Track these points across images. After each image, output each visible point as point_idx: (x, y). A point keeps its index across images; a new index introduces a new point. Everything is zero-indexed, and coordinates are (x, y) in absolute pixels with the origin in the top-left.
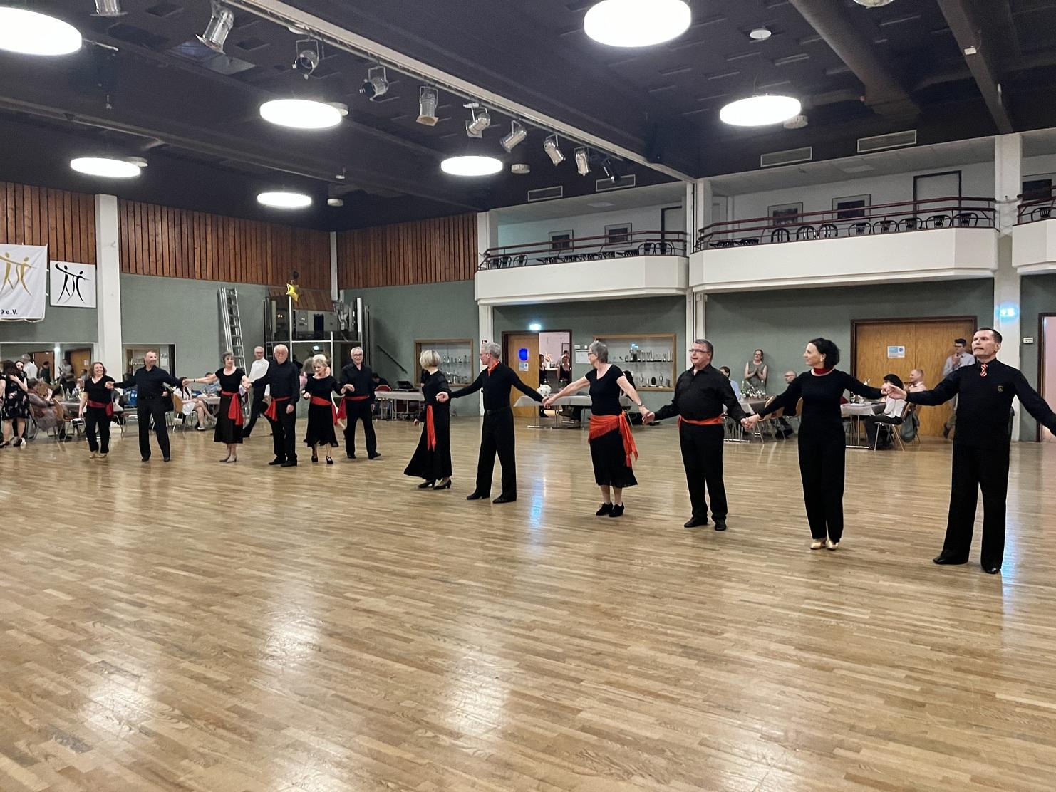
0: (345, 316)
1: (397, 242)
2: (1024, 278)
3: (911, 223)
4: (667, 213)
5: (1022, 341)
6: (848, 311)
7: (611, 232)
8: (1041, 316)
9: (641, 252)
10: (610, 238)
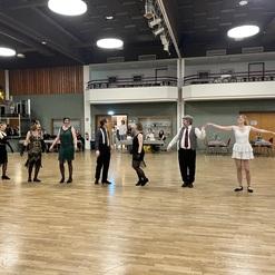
4: (157, 71)
6: (239, 108)
7: (134, 77)
9: (161, 85)
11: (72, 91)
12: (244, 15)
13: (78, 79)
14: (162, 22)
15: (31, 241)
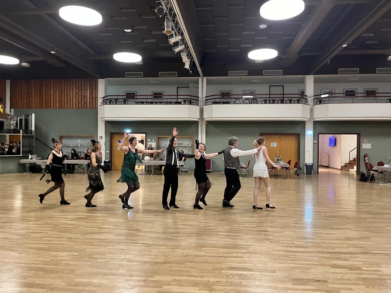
0: (15, 122)
1: (49, 88)
2: (314, 122)
3: (282, 101)
4: (178, 88)
5: (313, 142)
6: (259, 130)
7: (154, 94)
8: (319, 134)
9: (183, 103)
10: (154, 96)
11: (85, 106)
12: (265, 38)
13: (91, 94)
14: (183, 40)
15: (30, 269)
